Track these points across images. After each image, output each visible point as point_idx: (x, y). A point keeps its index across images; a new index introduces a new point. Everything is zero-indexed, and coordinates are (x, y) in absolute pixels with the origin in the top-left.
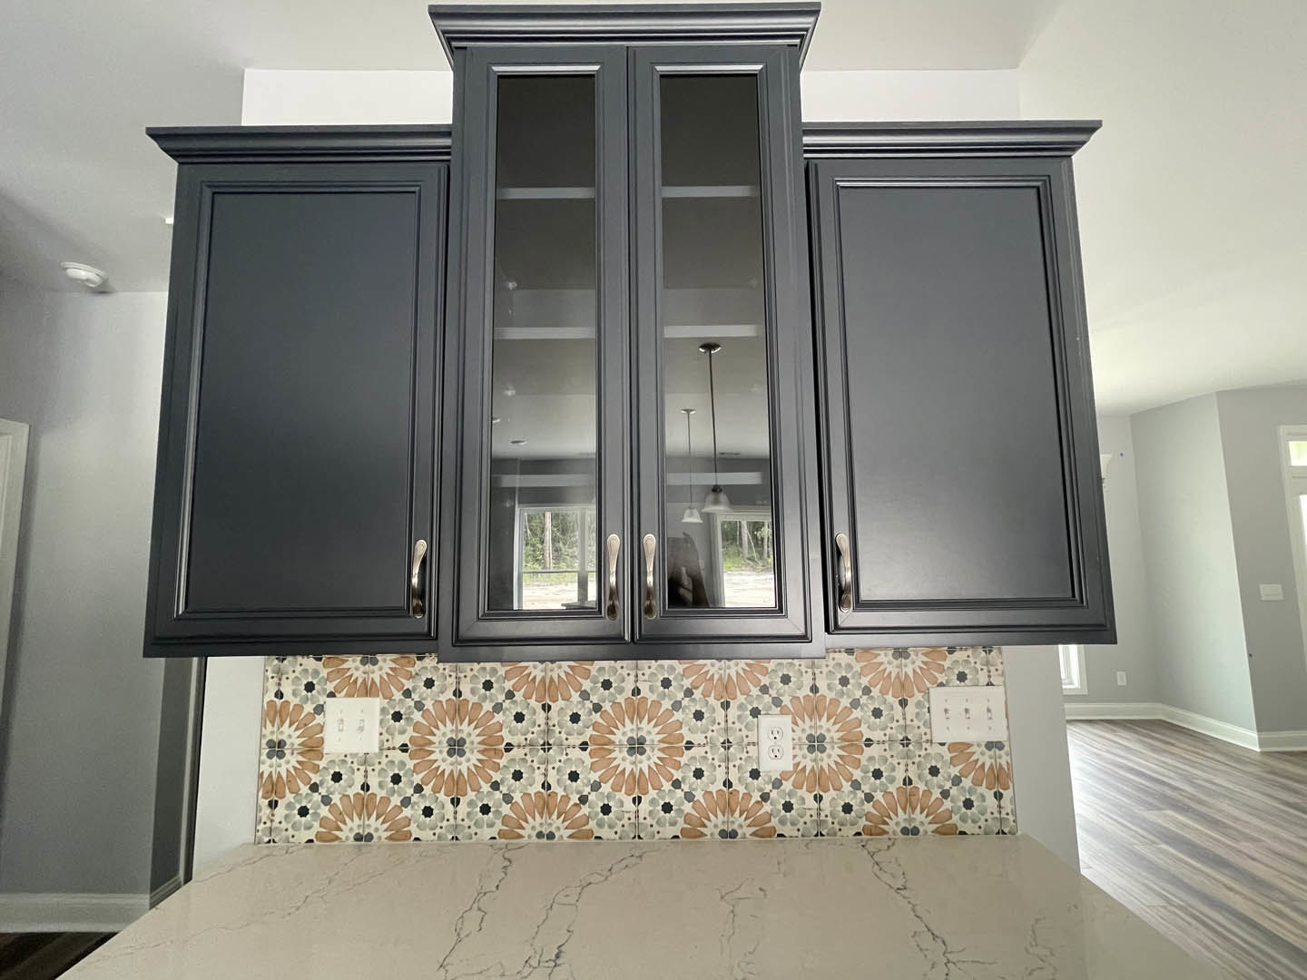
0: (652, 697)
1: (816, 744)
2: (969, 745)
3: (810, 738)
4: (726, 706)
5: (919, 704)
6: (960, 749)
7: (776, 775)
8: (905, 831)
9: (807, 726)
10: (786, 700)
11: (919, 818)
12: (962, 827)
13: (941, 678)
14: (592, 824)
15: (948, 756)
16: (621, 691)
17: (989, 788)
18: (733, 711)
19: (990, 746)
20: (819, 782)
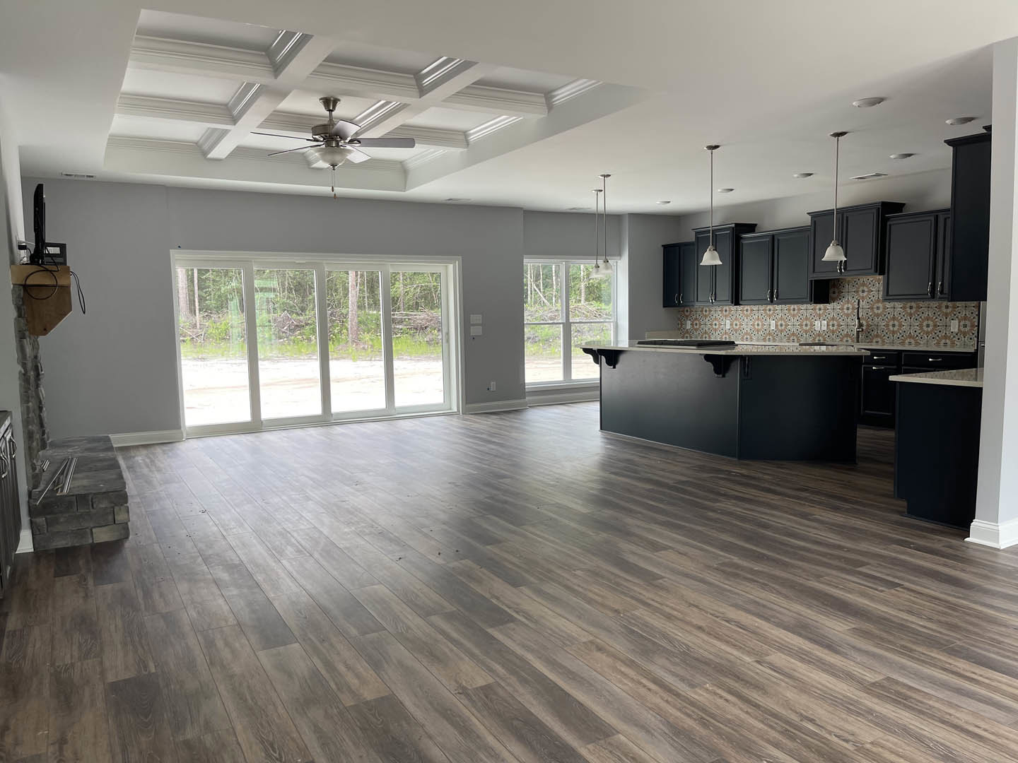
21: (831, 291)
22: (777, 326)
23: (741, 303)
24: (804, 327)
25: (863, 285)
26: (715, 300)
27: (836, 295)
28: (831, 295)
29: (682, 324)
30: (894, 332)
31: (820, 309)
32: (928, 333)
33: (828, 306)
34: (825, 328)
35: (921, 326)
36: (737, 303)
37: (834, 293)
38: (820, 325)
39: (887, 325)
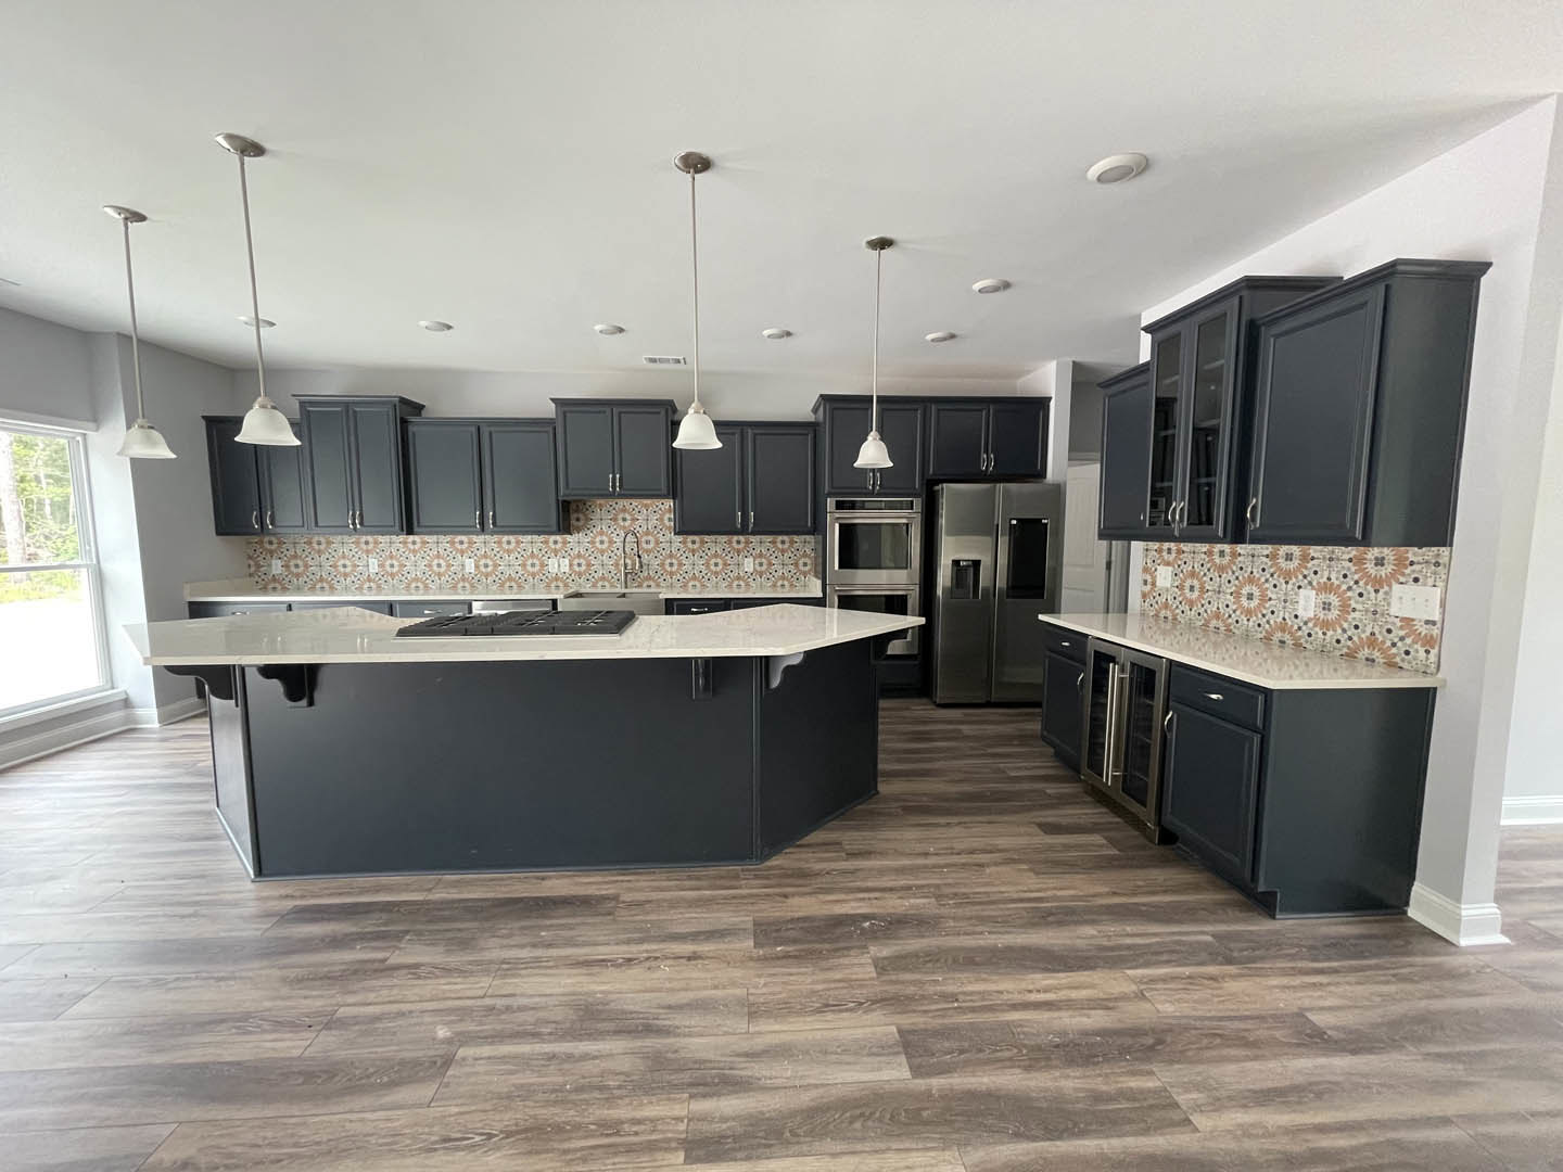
0: (1257, 576)
1: (1327, 606)
2: (1413, 620)
3: (1324, 603)
4: (1287, 583)
5: (1386, 593)
6: (1408, 621)
7: (1305, 619)
8: (1367, 659)
9: (1323, 596)
10: (1315, 583)
11: (1376, 654)
12: (1401, 664)
13: (1402, 579)
14: (1232, 627)
15: (1399, 624)
16: (1246, 572)
17: (1422, 646)
18: (1290, 586)
19: (1427, 622)
20: (1326, 625)
21: (574, 516)
22: (477, 567)
23: (416, 529)
24: (529, 568)
25: (624, 510)
26: (361, 524)
27: (581, 523)
28: (573, 522)
29: (258, 566)
30: (671, 574)
31: (555, 542)
32: (716, 573)
33: (568, 538)
34: (567, 569)
35: (707, 565)
36: (410, 532)
37: (578, 520)
38: (558, 565)
39: (662, 565)
